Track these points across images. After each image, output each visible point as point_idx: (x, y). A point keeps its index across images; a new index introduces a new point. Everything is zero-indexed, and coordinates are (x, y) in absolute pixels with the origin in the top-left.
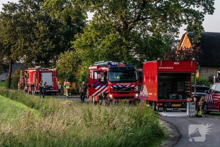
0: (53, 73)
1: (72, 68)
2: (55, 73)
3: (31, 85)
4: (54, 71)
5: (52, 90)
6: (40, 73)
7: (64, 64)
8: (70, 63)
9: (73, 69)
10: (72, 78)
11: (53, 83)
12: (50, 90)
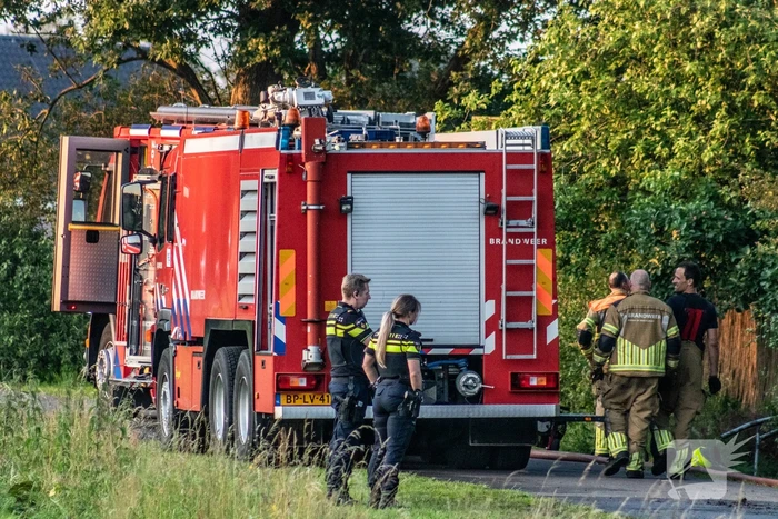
0: (492, 188)
1: (718, 127)
2: (519, 180)
3: (198, 330)
4: (513, 157)
5: (476, 399)
6: (333, 171)
7: (620, 71)
8: (692, 56)
9: (729, 141)
10: (718, 248)
11: (489, 308)
12: (455, 398)
